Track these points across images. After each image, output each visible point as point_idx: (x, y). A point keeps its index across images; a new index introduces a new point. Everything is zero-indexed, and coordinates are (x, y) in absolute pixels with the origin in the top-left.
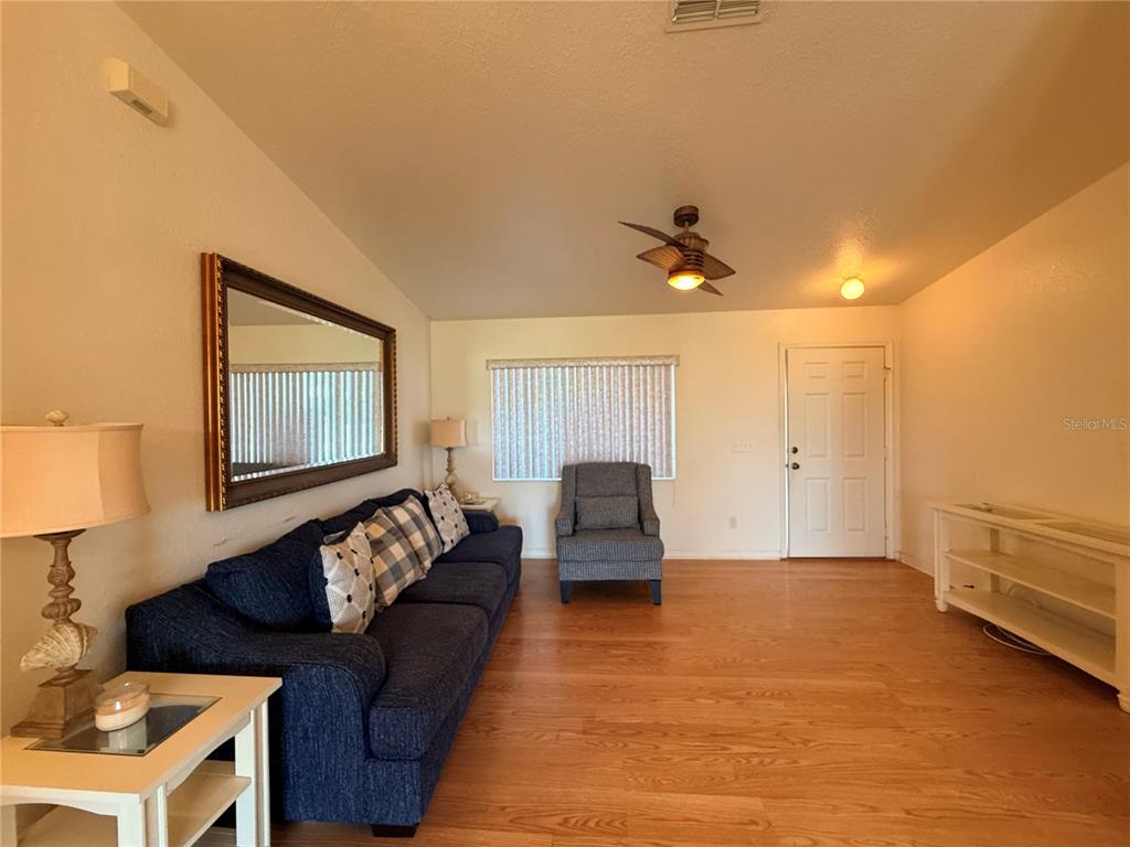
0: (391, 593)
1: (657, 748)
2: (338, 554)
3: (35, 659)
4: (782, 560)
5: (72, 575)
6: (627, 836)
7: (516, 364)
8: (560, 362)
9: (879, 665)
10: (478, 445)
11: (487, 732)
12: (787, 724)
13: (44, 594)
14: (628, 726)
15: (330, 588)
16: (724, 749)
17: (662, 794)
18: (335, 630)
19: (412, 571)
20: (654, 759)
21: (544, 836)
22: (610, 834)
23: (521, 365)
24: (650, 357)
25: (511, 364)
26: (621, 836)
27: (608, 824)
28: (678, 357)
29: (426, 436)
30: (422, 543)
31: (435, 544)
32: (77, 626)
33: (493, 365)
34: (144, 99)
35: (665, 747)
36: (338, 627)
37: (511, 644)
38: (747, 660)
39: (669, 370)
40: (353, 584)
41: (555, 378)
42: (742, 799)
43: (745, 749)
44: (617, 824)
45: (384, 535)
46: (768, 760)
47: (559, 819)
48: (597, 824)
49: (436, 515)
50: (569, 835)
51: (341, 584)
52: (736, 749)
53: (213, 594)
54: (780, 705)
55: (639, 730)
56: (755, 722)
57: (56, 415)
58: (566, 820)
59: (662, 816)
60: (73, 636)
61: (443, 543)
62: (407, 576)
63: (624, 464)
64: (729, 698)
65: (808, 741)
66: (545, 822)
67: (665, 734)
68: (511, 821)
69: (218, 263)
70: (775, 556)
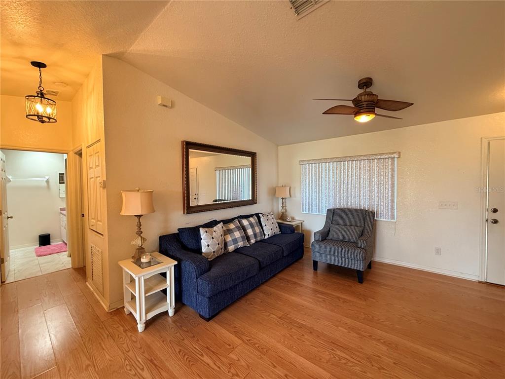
0: (231, 248)
1: (303, 335)
2: (206, 231)
3: (133, 243)
4: (479, 282)
5: (141, 226)
6: (265, 355)
7: (311, 162)
8: (332, 160)
9: (491, 362)
10: (295, 197)
11: (249, 304)
12: (379, 357)
13: (136, 229)
14: (298, 323)
15: (202, 241)
16: (333, 350)
17: (290, 351)
18: (203, 254)
19: (242, 242)
20: (298, 339)
21: (240, 340)
22: (260, 352)
23: (313, 162)
24: (380, 154)
25: (309, 162)
26: (263, 354)
27: (262, 349)
28: (400, 153)
29: (273, 192)
30: (252, 233)
31: (259, 235)
32: (141, 237)
33: (301, 163)
34: (165, 104)
35: (306, 337)
36: (204, 253)
37: (280, 279)
38: (388, 323)
39: (394, 161)
40: (210, 242)
41: (329, 167)
42: (321, 370)
43: (343, 355)
44: (265, 350)
45: (234, 228)
46: (350, 364)
47: (248, 338)
48: (258, 347)
49: (263, 224)
50: (247, 344)
51: (206, 241)
52: (338, 353)
53: (179, 237)
54: (384, 348)
55: (301, 326)
56: (361, 348)
57: (137, 189)
58: (250, 340)
59: (282, 356)
60: (140, 239)
61: (265, 235)
62: (239, 244)
63: (361, 210)
64: (358, 334)
65: (384, 369)
66: (243, 337)
67: (311, 333)
68: (234, 332)
69: (185, 143)
70: (475, 278)
